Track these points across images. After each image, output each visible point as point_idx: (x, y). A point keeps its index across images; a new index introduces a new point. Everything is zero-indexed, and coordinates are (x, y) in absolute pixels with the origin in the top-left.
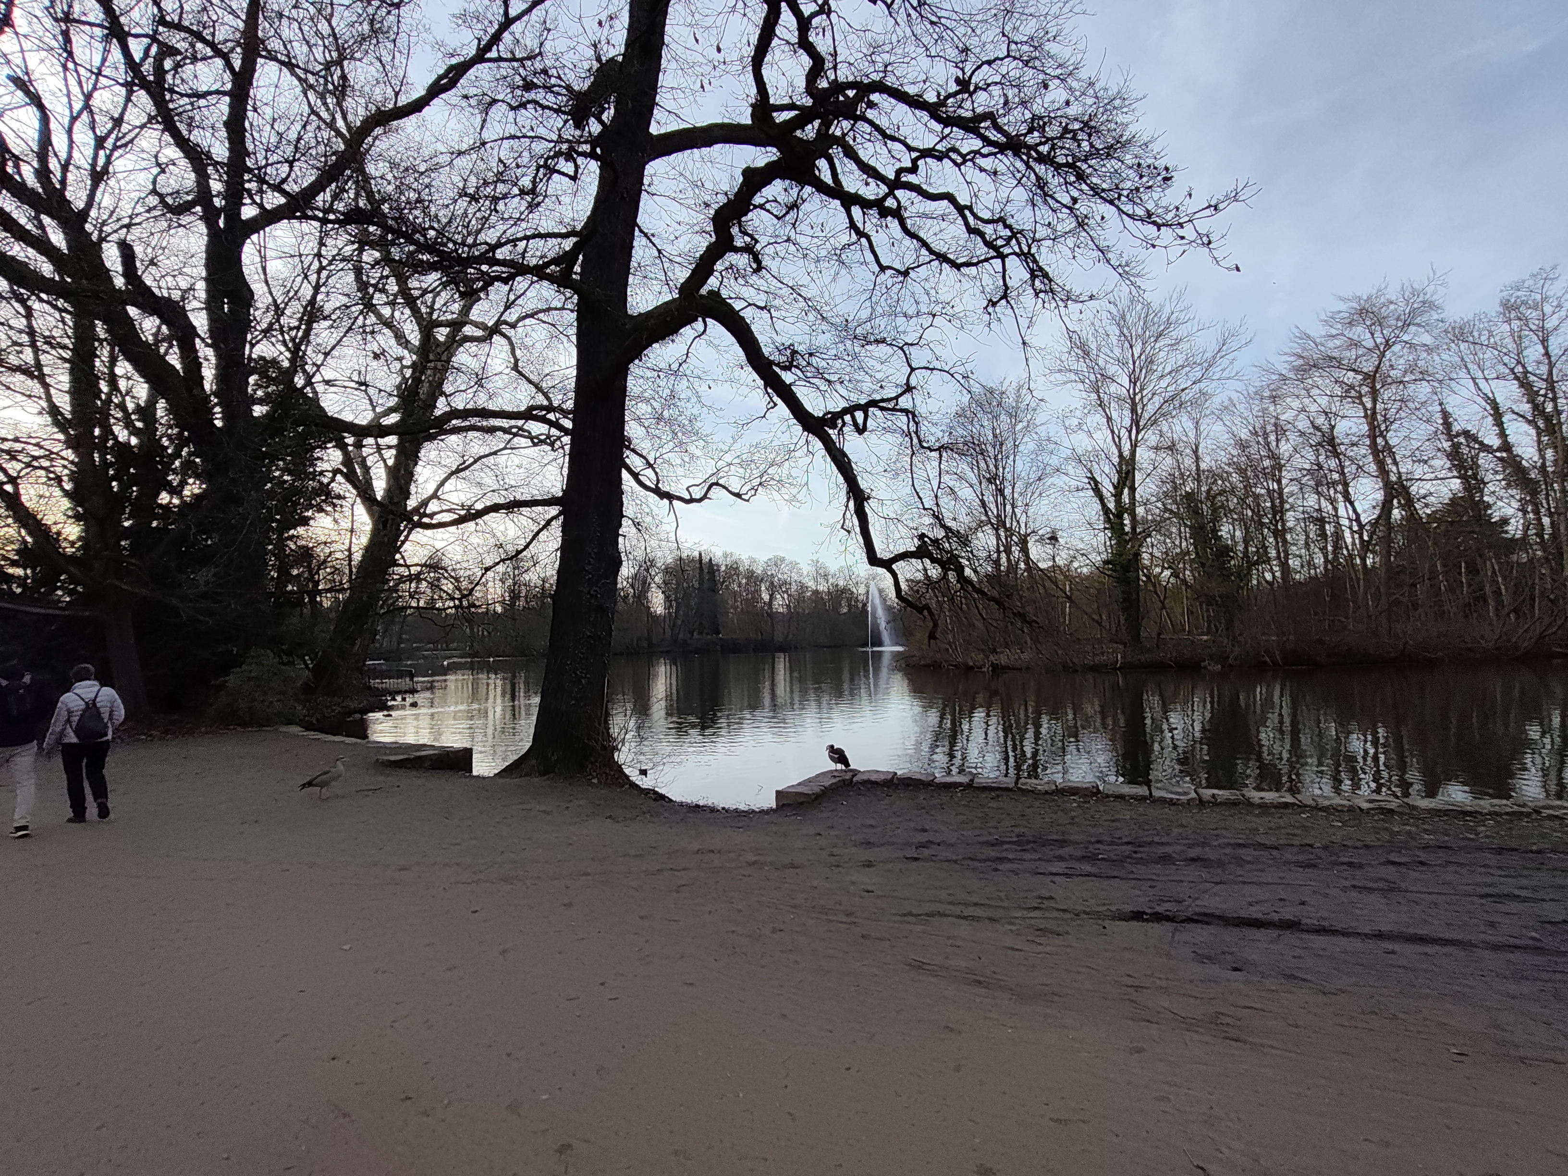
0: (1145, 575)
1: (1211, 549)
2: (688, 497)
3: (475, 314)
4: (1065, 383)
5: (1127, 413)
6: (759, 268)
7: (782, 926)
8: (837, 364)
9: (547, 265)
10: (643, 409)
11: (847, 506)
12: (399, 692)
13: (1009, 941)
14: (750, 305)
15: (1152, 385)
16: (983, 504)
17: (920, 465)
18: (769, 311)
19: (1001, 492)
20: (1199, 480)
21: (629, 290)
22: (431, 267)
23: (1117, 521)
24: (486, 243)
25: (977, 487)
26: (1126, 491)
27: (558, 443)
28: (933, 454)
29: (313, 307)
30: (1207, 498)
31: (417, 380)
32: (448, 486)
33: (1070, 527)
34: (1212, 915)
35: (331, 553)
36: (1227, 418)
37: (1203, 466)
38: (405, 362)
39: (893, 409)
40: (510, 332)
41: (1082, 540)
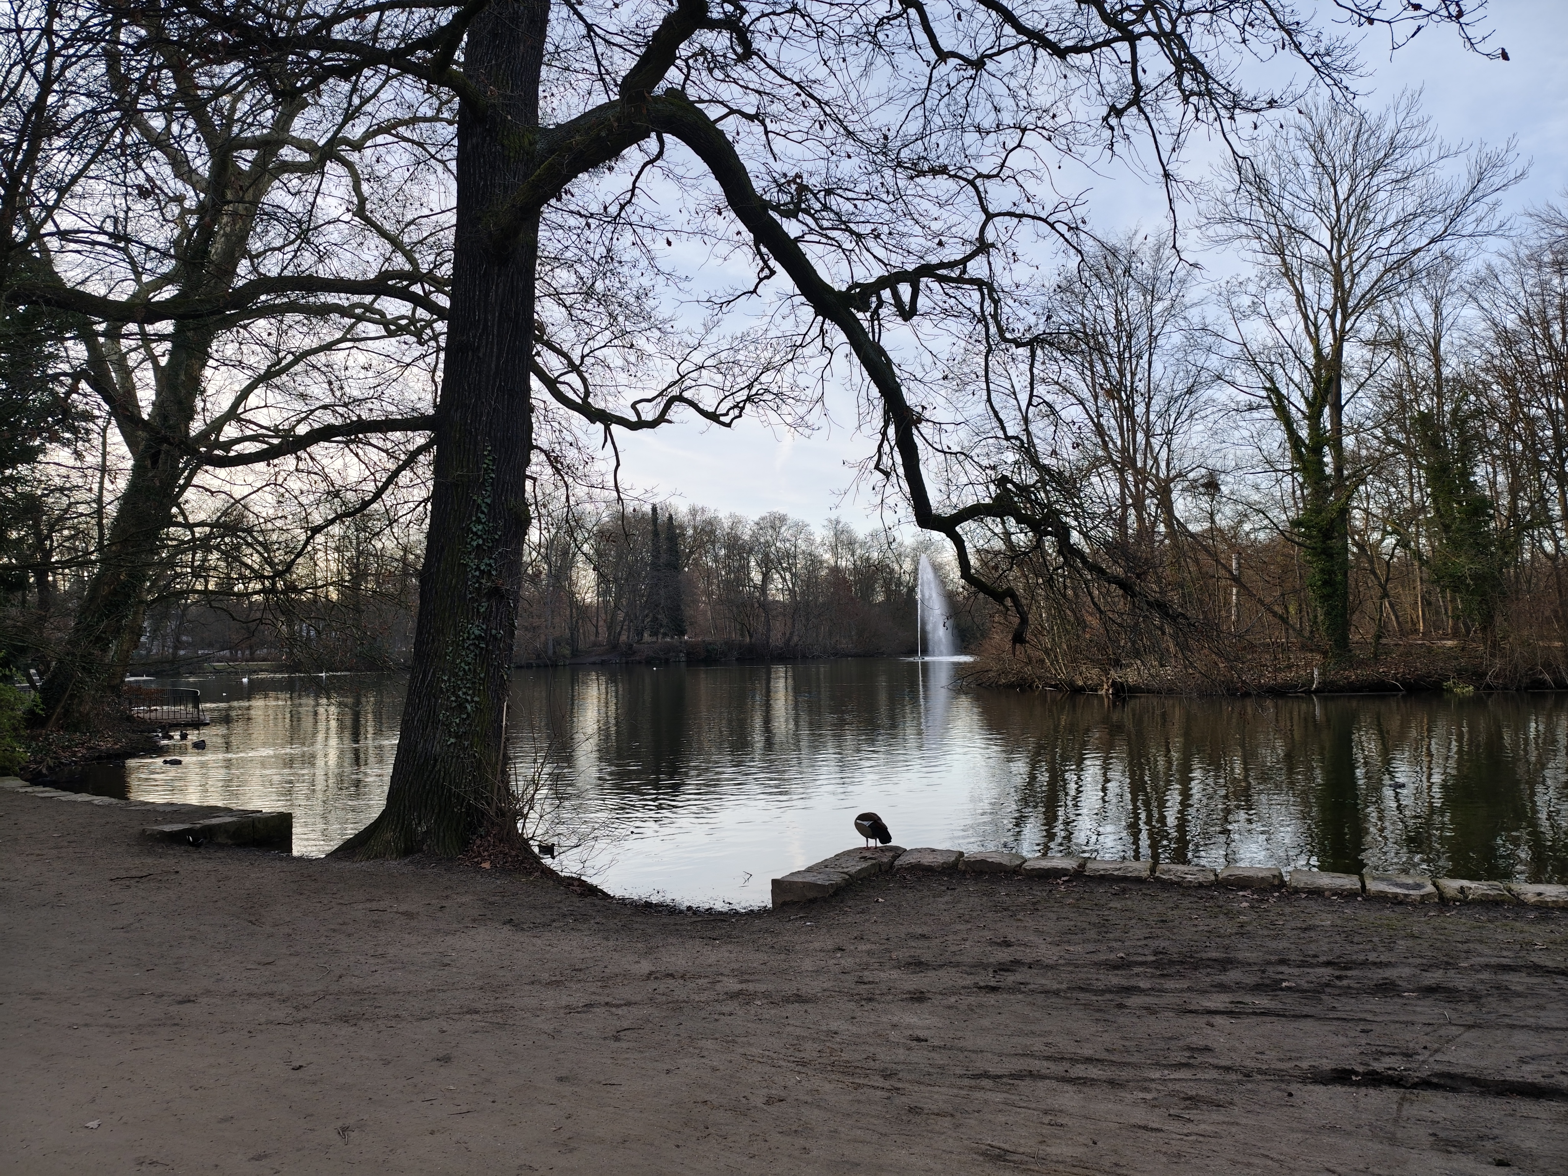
0: (1356, 544)
1: (1460, 503)
2: (634, 418)
3: (298, 127)
4: (1230, 239)
5: (1328, 289)
6: (747, 53)
7: (783, 1094)
8: (869, 208)
9: (411, 49)
10: (563, 278)
11: (884, 434)
12: (176, 726)
13: (1139, 1116)
14: (732, 111)
15: (1367, 243)
16: (1100, 430)
17: (1000, 370)
18: (763, 123)
19: (1129, 411)
20: (1439, 395)
21: (541, 88)
22: (227, 54)
23: (1313, 458)
24: (316, 15)
25: (1091, 405)
26: (1327, 411)
27: (428, 331)
28: (1021, 350)
29: (40, 116)
30: (1453, 423)
31: (206, 231)
32: (253, 400)
33: (1238, 467)
34: (1462, 1077)
35: (70, 505)
36: (1483, 296)
37: (1446, 372)
38: (187, 204)
39: (960, 280)
40: (354, 157)
41: (1257, 488)
